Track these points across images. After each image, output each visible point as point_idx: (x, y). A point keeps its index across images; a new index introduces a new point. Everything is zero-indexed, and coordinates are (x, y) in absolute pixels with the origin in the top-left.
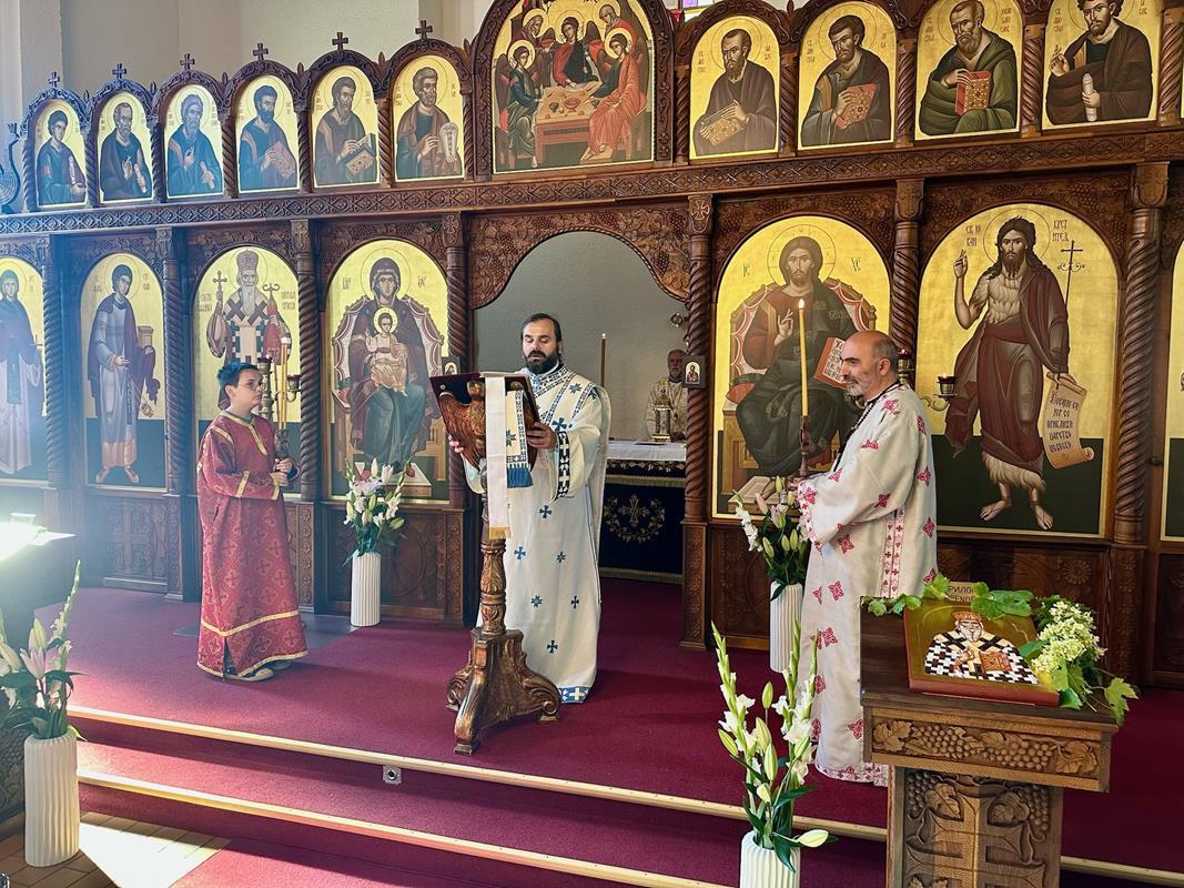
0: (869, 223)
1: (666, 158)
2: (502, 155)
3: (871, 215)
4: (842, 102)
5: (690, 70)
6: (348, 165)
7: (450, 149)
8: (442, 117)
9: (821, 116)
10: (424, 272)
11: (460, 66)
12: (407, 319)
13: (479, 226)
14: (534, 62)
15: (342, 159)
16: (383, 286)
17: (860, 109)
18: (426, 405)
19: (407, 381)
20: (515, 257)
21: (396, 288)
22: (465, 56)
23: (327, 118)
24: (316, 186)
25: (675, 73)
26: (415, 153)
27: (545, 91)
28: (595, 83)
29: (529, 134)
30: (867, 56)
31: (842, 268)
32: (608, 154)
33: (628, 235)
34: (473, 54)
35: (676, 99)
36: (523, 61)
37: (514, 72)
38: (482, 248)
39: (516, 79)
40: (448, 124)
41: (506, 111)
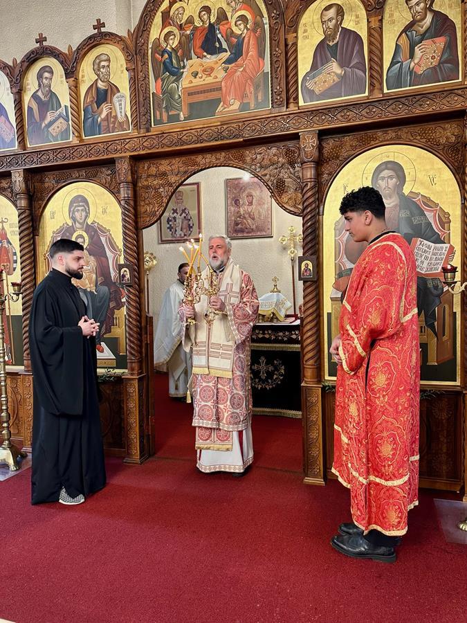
0: (442, 147)
1: (280, 105)
2: (158, 113)
3: (443, 141)
4: (418, 52)
5: (296, 37)
6: (50, 129)
7: (121, 112)
8: (114, 89)
9: (402, 65)
10: (106, 204)
11: (125, 49)
12: (95, 237)
13: (144, 168)
14: (179, 43)
15: (46, 125)
16: (77, 215)
17: (433, 58)
18: (110, 300)
19: (96, 283)
20: (171, 188)
21: (86, 217)
22: (129, 42)
23: (35, 96)
24: (29, 146)
25: (286, 40)
26: (96, 117)
27: (188, 63)
28: (224, 54)
29: (177, 96)
30: (437, 14)
31: (422, 183)
32: (236, 105)
33: (253, 167)
34: (134, 40)
35: (287, 61)
36: (171, 42)
37: (165, 51)
38: (146, 183)
39: (166, 56)
40: (118, 94)
41: (159, 80)
